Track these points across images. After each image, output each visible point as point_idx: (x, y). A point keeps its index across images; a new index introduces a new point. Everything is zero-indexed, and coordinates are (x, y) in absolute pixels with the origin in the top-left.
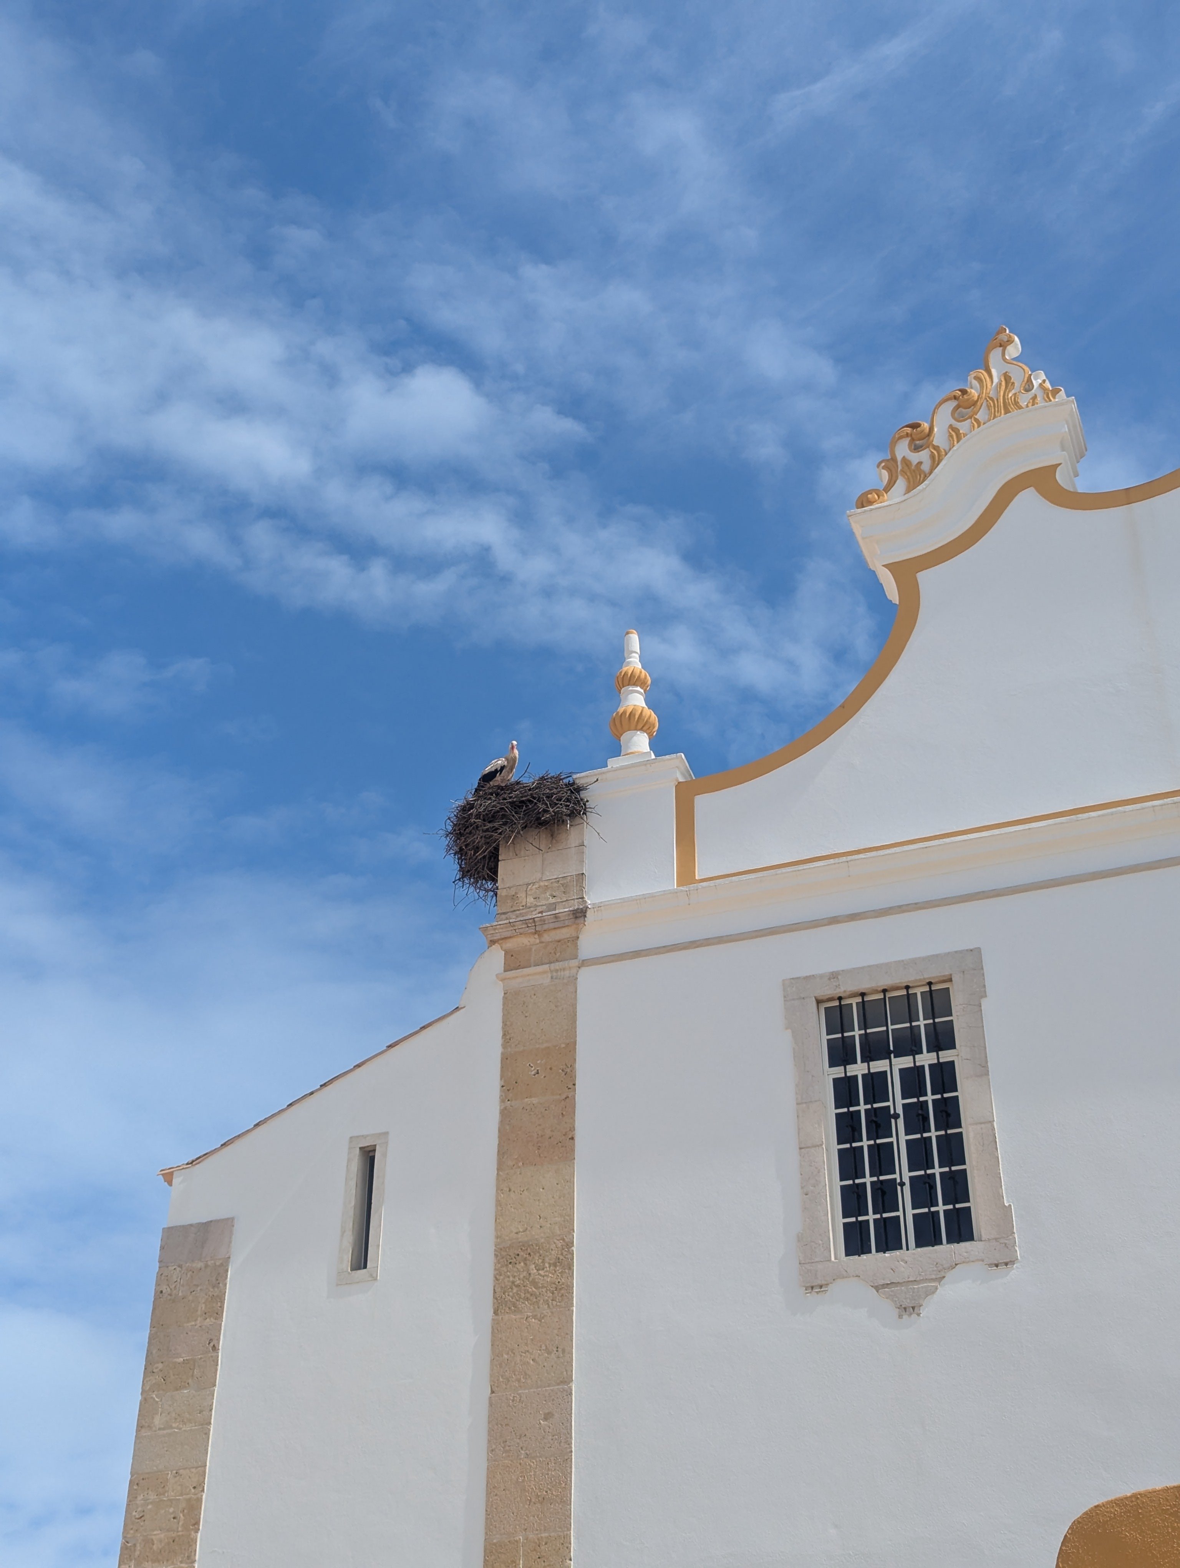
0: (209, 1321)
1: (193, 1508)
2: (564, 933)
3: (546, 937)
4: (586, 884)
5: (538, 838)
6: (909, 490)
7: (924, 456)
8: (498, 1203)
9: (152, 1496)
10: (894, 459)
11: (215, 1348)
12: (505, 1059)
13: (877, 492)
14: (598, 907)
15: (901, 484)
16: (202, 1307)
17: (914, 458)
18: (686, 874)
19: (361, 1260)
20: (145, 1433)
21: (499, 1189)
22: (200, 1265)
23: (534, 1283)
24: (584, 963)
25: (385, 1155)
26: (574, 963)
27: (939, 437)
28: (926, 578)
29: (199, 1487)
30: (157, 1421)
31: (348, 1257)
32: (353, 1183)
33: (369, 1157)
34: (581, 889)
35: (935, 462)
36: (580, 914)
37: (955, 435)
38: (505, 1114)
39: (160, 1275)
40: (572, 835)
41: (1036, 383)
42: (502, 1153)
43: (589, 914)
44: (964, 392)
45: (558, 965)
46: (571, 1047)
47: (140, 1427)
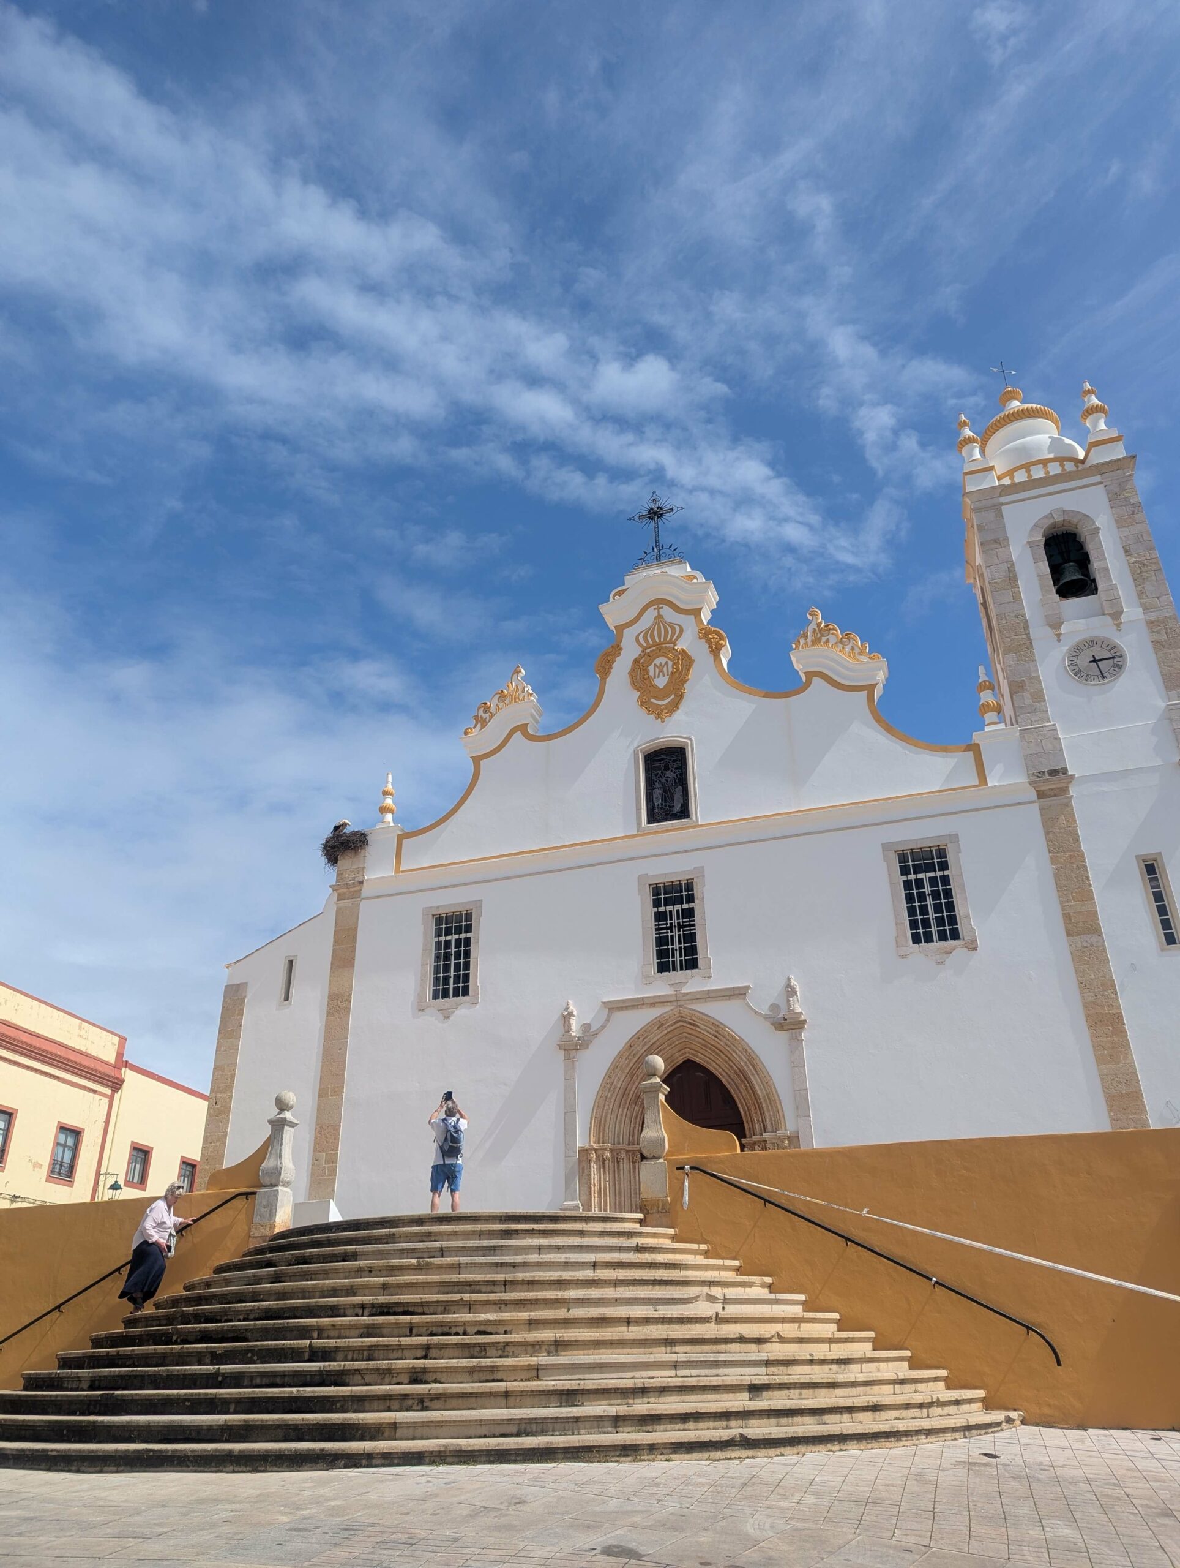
0: (239, 1017)
1: (233, 1076)
2: (356, 889)
3: (351, 890)
4: (365, 871)
5: (350, 853)
6: (481, 729)
7: (487, 715)
8: (330, 981)
9: (220, 1073)
10: (478, 716)
11: (241, 1026)
12: (335, 931)
13: (471, 729)
14: (367, 880)
15: (479, 726)
16: (237, 1012)
17: (484, 716)
18: (397, 870)
19: (287, 999)
20: (218, 1052)
21: (331, 976)
22: (236, 998)
23: (339, 1007)
24: (362, 899)
25: (296, 963)
26: (359, 899)
27: (493, 709)
28: (482, 762)
29: (235, 1070)
30: (222, 1049)
31: (283, 997)
32: (286, 972)
33: (291, 962)
34: (363, 872)
35: (491, 718)
36: (361, 883)
37: (498, 708)
38: (334, 950)
39: (224, 1001)
40: (362, 853)
41: (526, 690)
42: (332, 964)
43: (364, 882)
44: (502, 691)
45: (354, 900)
46: (356, 928)
47: (217, 1051)
